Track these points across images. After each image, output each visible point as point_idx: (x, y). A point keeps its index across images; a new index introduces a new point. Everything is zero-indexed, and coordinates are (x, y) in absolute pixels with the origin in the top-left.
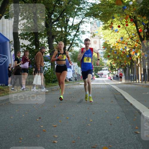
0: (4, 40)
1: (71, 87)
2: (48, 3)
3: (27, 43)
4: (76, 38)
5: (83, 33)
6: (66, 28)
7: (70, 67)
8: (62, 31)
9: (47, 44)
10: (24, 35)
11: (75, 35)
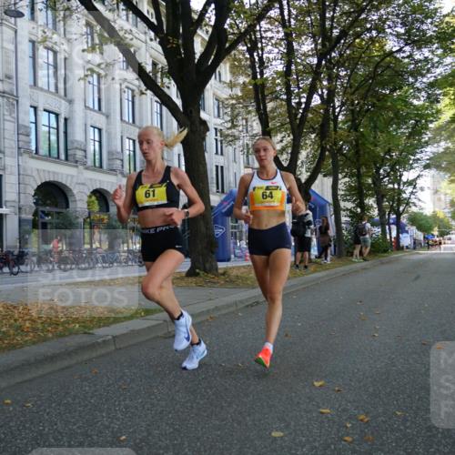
0: (323, 203)
1: (407, 257)
2: (374, 157)
3: (350, 205)
4: (412, 196)
5: (422, 189)
6: (399, 185)
7: (407, 232)
8: (394, 189)
9: (375, 206)
10: (345, 195)
11: (412, 193)
